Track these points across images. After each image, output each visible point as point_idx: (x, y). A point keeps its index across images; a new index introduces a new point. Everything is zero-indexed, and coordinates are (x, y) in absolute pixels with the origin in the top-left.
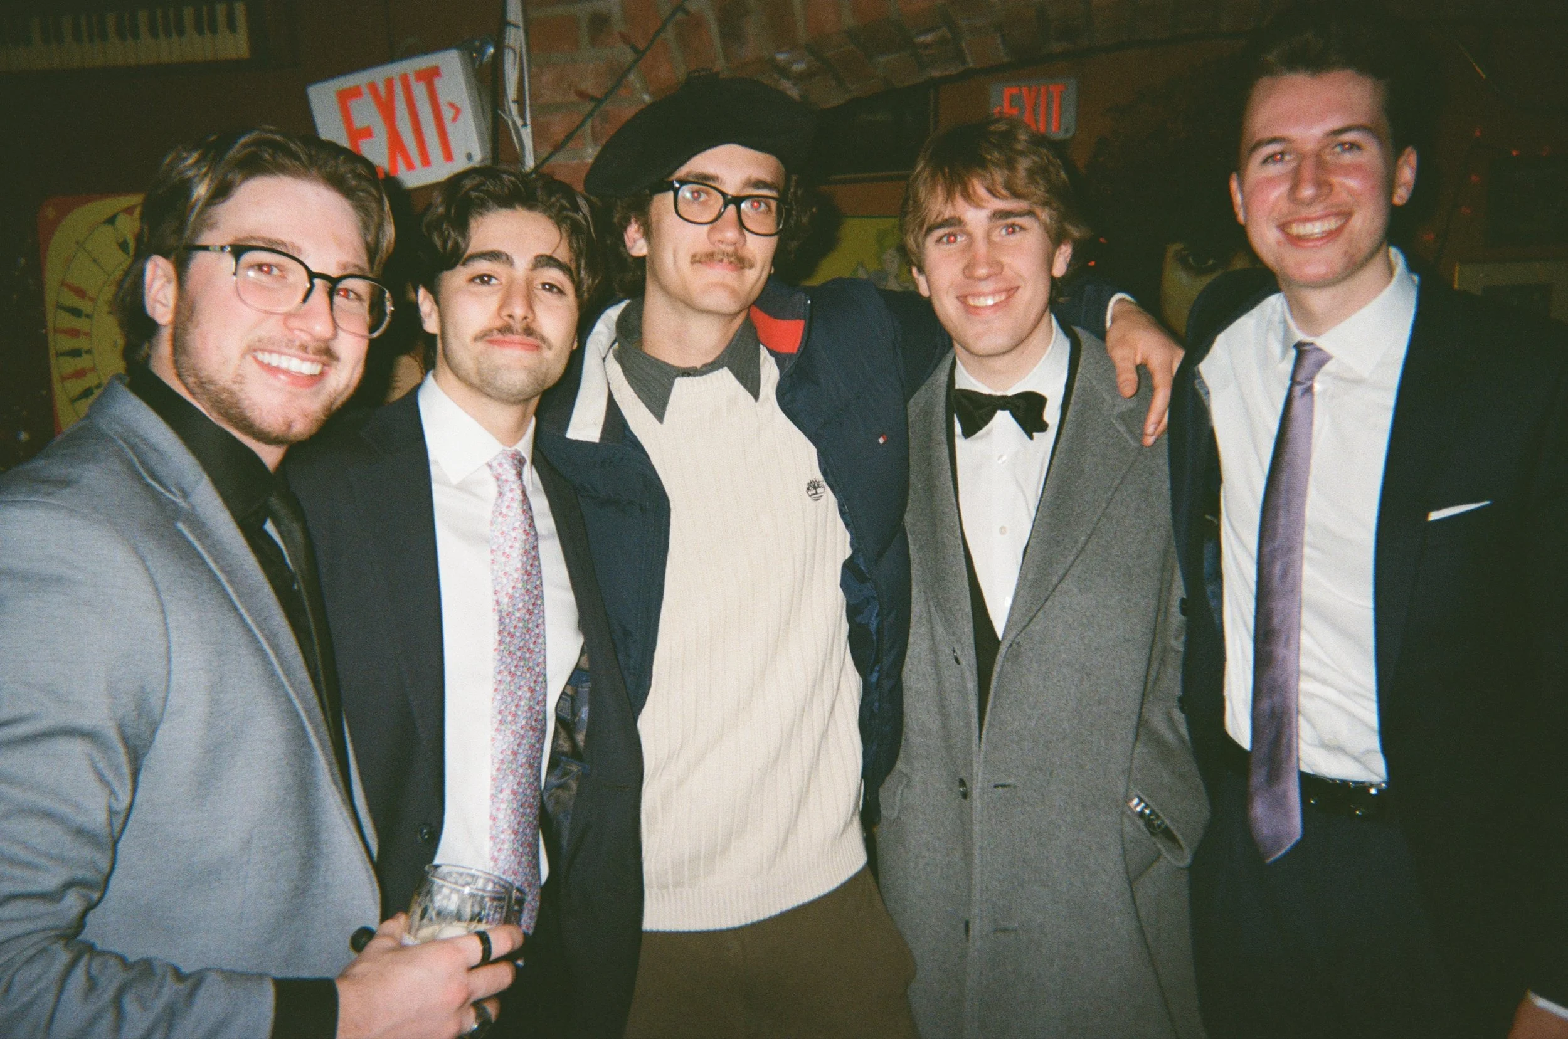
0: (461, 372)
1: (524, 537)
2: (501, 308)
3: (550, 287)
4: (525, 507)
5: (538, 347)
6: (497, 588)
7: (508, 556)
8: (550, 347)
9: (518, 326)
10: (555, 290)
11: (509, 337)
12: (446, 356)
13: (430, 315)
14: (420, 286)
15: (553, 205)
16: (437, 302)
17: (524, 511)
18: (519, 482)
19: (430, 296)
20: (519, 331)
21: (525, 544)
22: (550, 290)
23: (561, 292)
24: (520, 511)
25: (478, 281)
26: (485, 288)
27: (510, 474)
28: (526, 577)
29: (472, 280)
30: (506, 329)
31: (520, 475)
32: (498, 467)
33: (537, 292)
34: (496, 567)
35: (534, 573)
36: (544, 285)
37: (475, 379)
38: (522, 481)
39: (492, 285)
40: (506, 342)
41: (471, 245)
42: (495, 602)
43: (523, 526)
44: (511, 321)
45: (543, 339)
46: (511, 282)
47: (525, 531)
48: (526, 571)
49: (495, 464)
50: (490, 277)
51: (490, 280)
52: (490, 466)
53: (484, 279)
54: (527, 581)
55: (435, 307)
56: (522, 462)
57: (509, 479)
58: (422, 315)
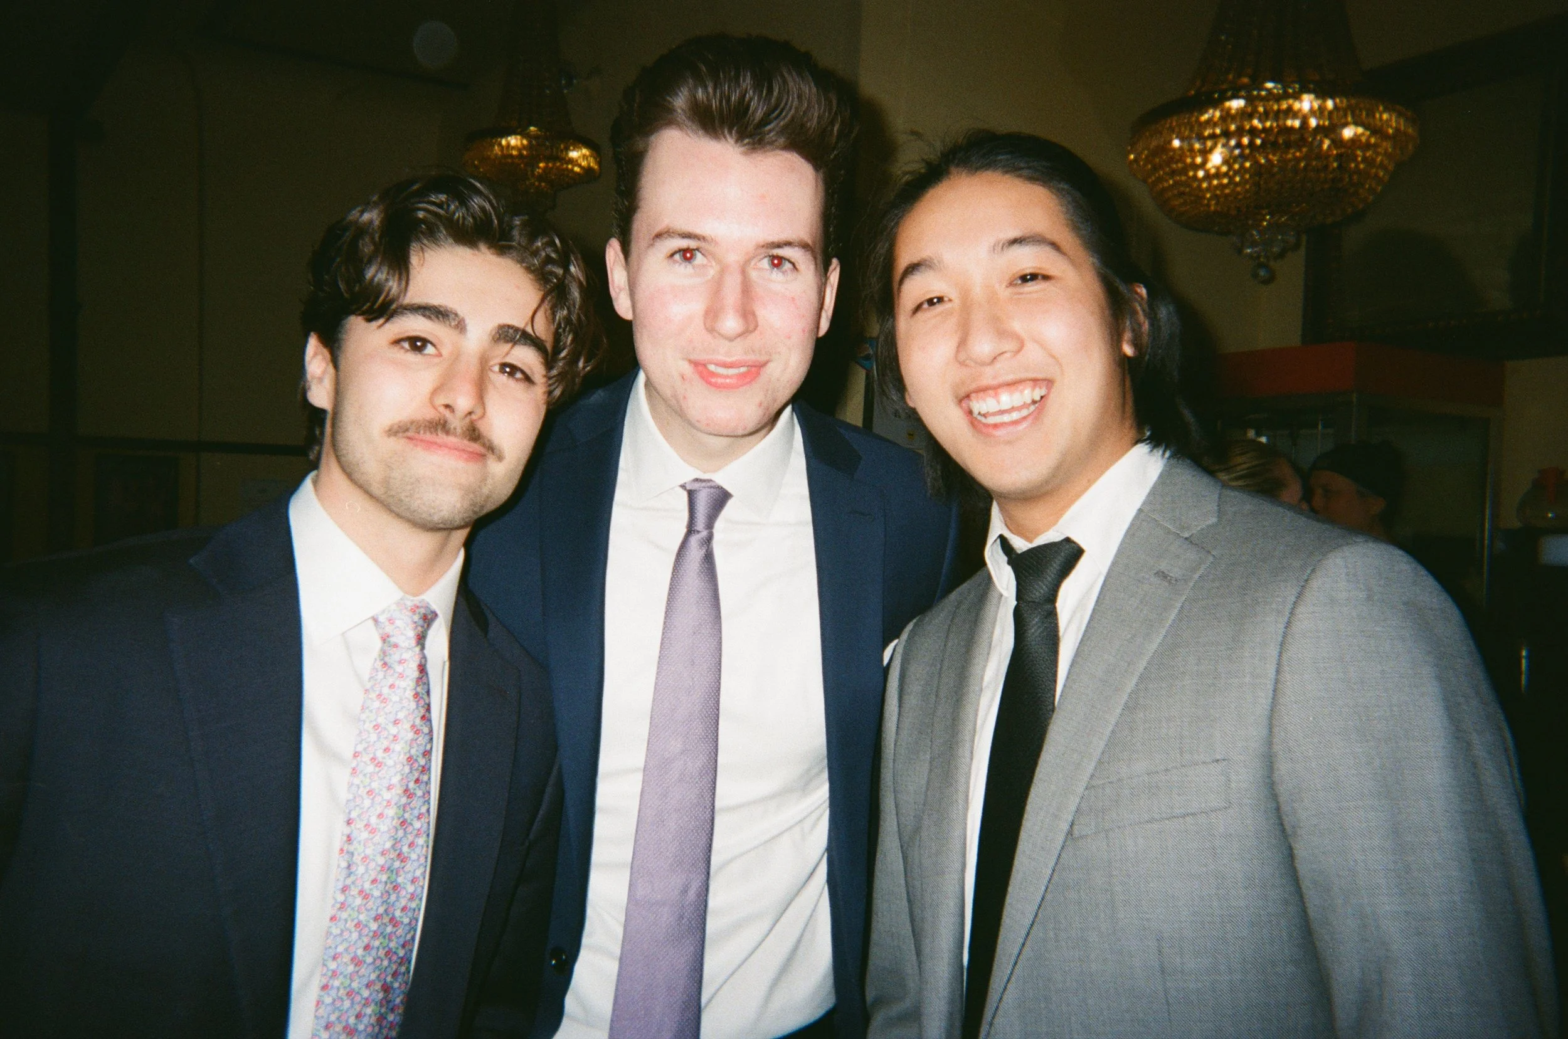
0: (356, 476)
1: (410, 735)
2: (435, 392)
3: (511, 370)
4: (419, 689)
5: (483, 456)
6: (354, 815)
7: (379, 765)
8: (500, 458)
9: (456, 422)
10: (519, 375)
11: (442, 438)
12: (334, 445)
13: (320, 380)
14: (312, 334)
15: (535, 253)
16: (335, 362)
17: (416, 695)
18: (417, 649)
19: (326, 352)
20: (459, 431)
21: (411, 747)
22: (511, 374)
23: (528, 379)
24: (410, 694)
25: (406, 345)
26: (412, 358)
27: (406, 635)
28: (404, 800)
29: (397, 342)
30: (440, 426)
31: (421, 639)
32: (387, 623)
33: (491, 375)
34: (357, 781)
35: (419, 793)
36: (503, 366)
37: (377, 490)
38: (423, 648)
39: (425, 355)
40: (436, 443)
41: (409, 294)
42: (345, 838)
43: (411, 718)
44: (447, 413)
45: (491, 448)
46: (457, 356)
47: (413, 726)
48: (406, 791)
49: (382, 619)
50: (425, 342)
51: (424, 347)
52: (375, 620)
53: (417, 344)
54: (405, 806)
55: (331, 370)
56: (428, 619)
57: (402, 644)
58: (309, 376)
